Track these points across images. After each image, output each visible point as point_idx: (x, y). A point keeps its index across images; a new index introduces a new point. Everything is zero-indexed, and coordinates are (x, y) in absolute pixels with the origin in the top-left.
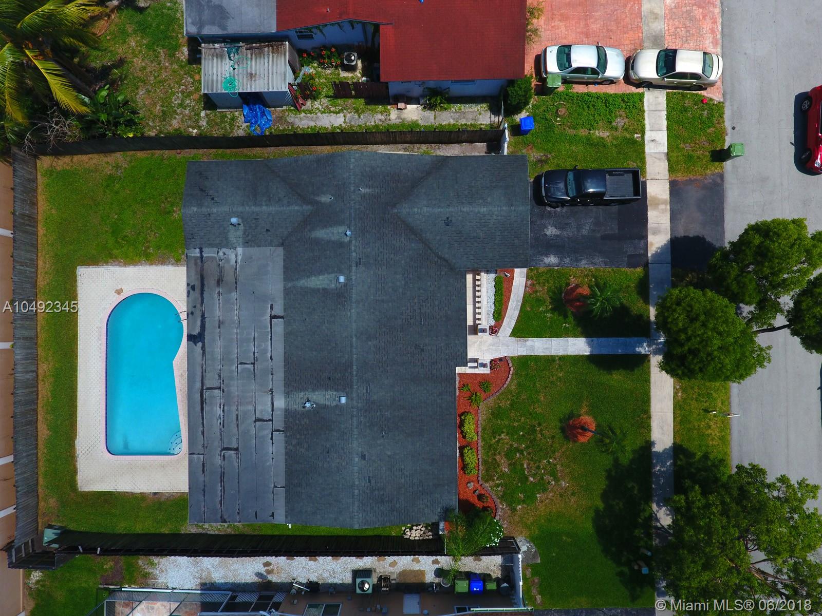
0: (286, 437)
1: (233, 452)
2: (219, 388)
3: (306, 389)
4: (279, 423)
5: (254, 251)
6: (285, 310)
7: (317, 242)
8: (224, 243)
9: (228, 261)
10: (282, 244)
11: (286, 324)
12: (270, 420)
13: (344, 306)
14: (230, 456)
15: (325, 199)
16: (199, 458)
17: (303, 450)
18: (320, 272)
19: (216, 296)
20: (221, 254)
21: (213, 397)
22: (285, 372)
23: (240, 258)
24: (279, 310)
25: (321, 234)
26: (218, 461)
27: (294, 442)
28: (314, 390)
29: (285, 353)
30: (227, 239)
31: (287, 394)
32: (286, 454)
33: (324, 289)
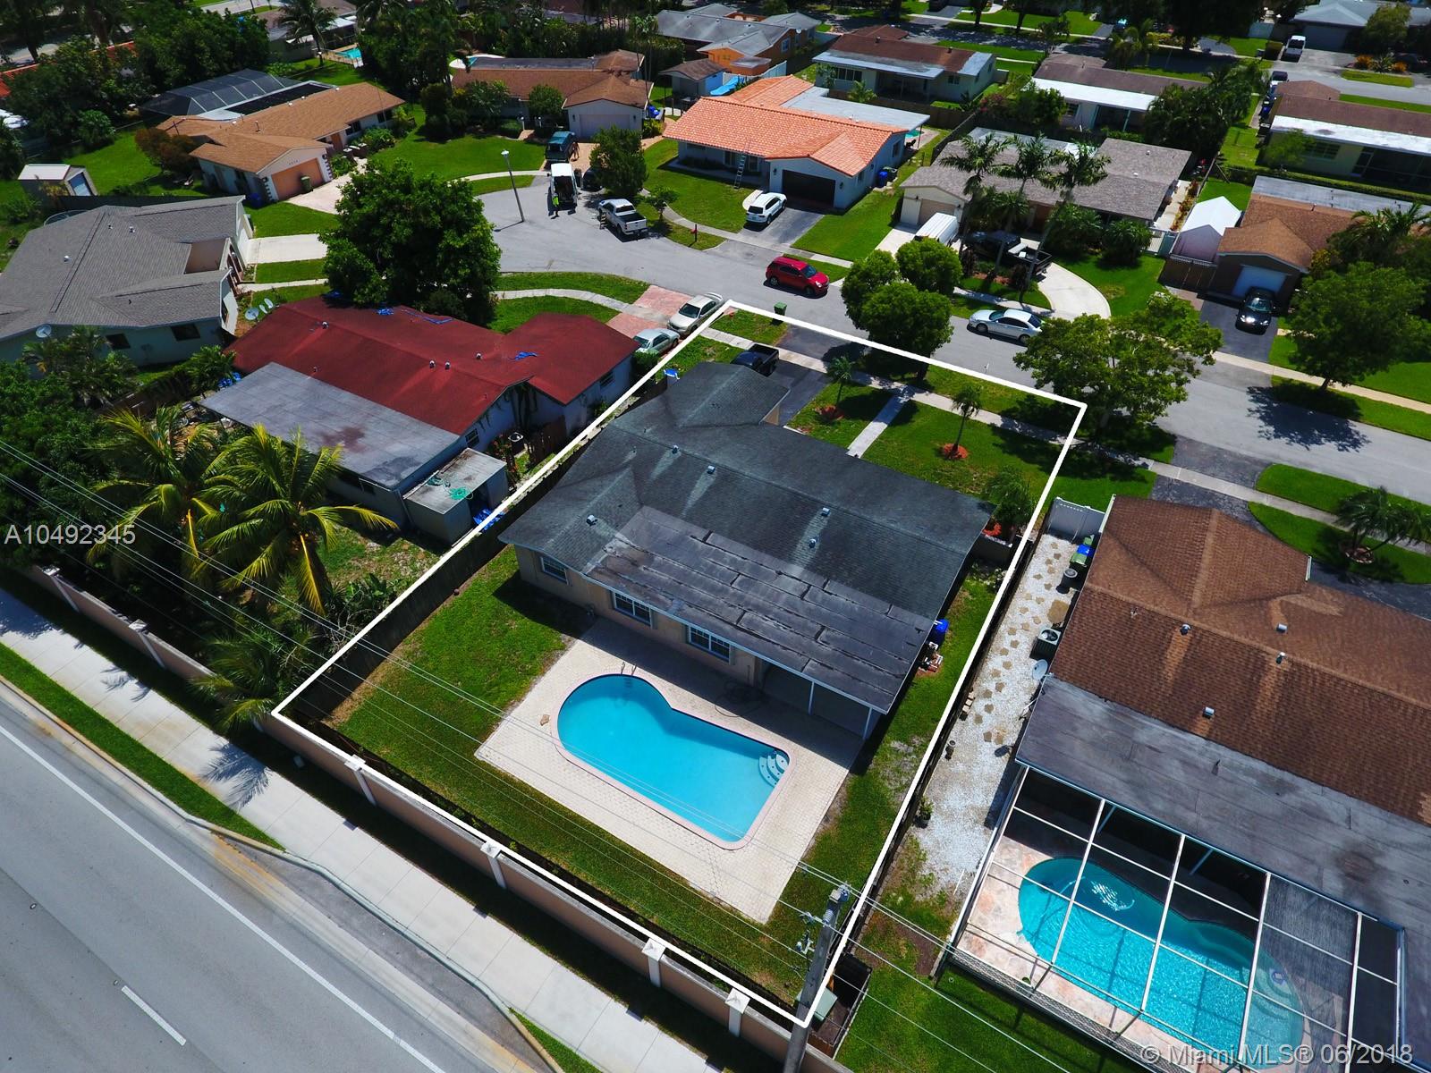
0: (835, 580)
1: (824, 632)
2: (745, 612)
3: (796, 542)
4: (817, 581)
5: (629, 526)
6: (704, 527)
7: (662, 477)
8: (601, 542)
9: (620, 549)
10: (642, 505)
11: (720, 531)
12: (809, 588)
13: (737, 478)
14: (827, 637)
15: (631, 456)
16: (812, 665)
17: (860, 569)
18: (692, 485)
19: (646, 572)
20: (609, 550)
21: (750, 622)
22: (766, 553)
23: (625, 539)
24: (701, 533)
25: (658, 471)
26: (827, 649)
27: (846, 574)
28: (802, 535)
29: (748, 545)
30: (600, 537)
31: (791, 560)
32: (855, 587)
33: (710, 488)
